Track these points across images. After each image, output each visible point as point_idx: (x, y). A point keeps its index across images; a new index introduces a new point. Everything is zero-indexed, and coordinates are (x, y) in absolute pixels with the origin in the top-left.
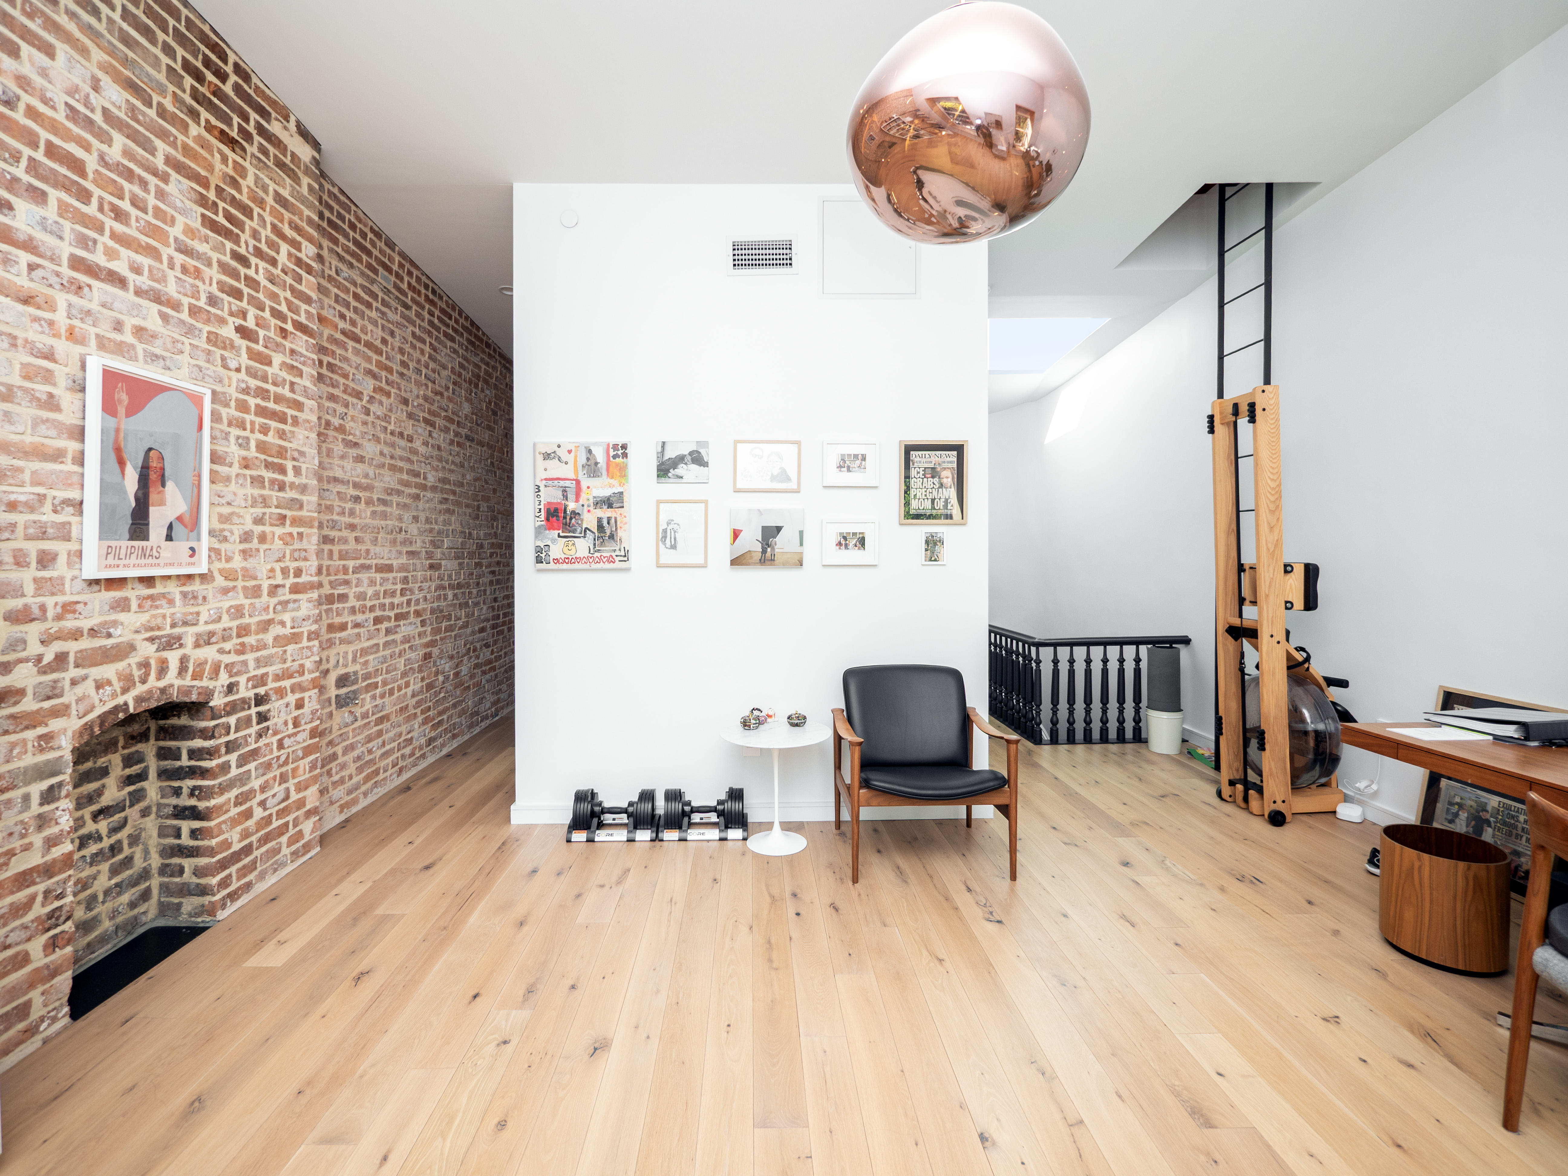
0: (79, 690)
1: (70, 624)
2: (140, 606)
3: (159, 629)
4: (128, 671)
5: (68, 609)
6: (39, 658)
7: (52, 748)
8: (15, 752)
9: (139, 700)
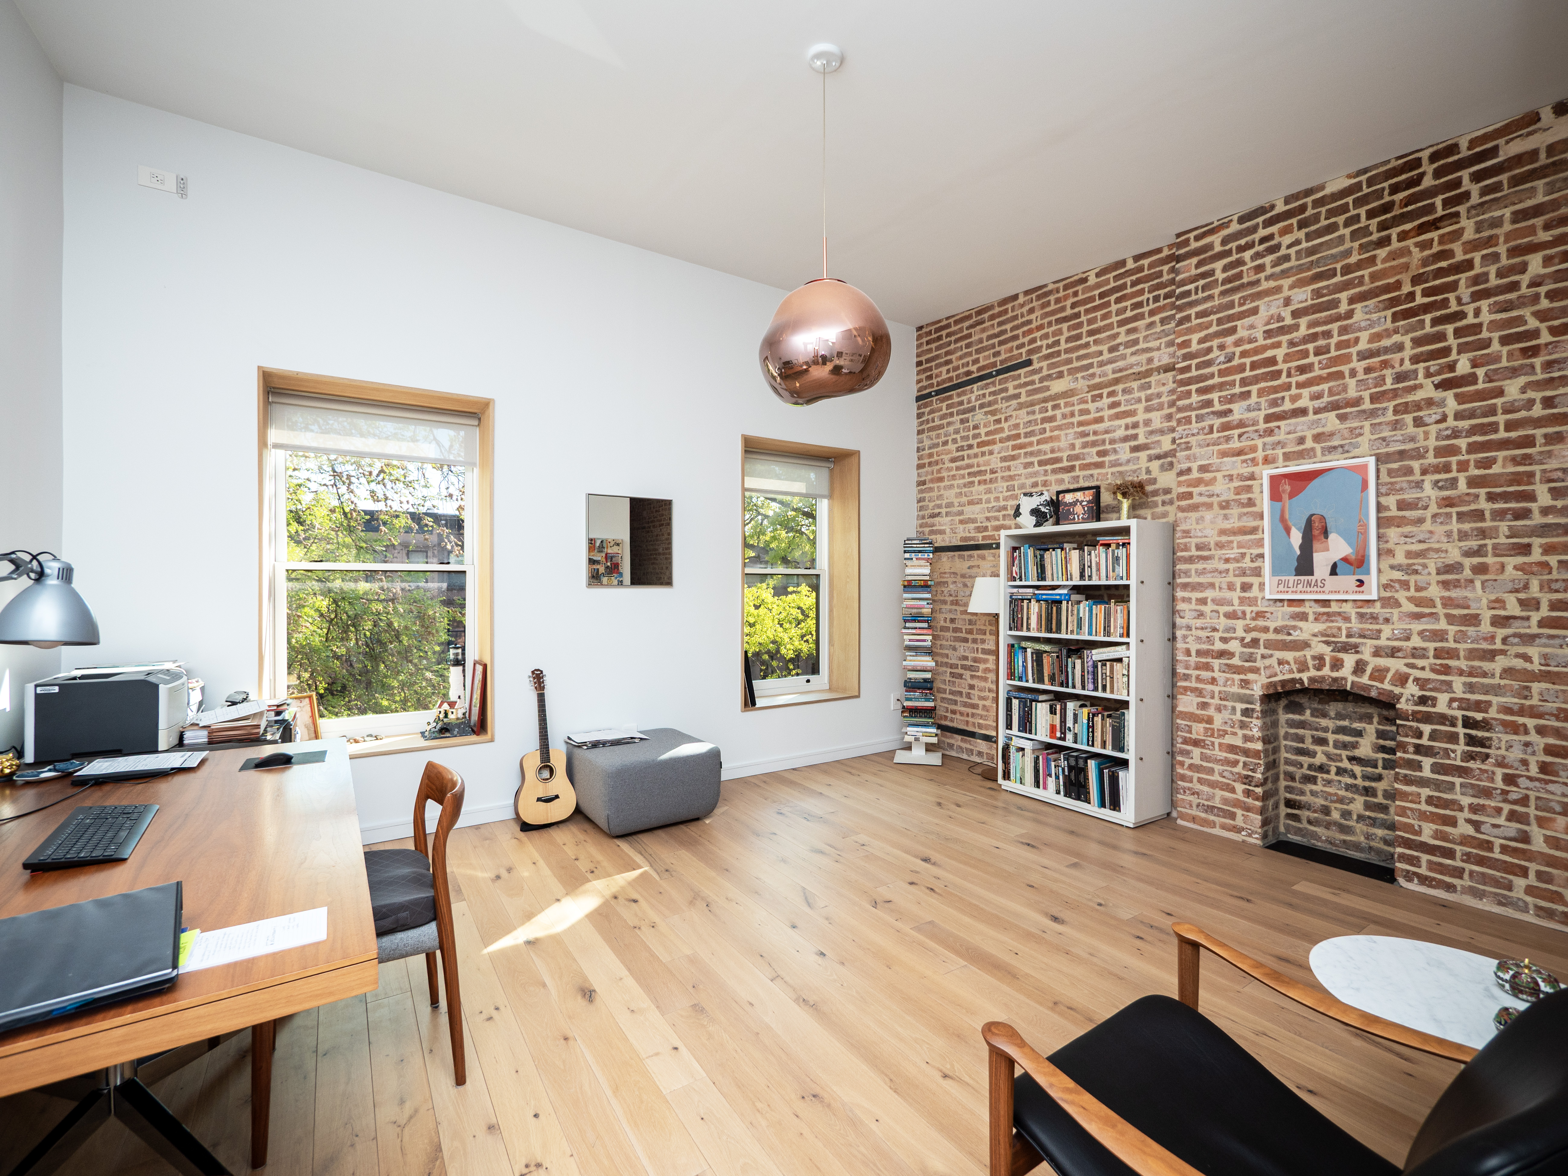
0: (1267, 662)
1: (1261, 623)
2: (1316, 619)
3: (1334, 636)
4: (1302, 659)
5: (1260, 615)
6: (1243, 639)
7: (1248, 688)
8: (1229, 683)
9: (1311, 679)
